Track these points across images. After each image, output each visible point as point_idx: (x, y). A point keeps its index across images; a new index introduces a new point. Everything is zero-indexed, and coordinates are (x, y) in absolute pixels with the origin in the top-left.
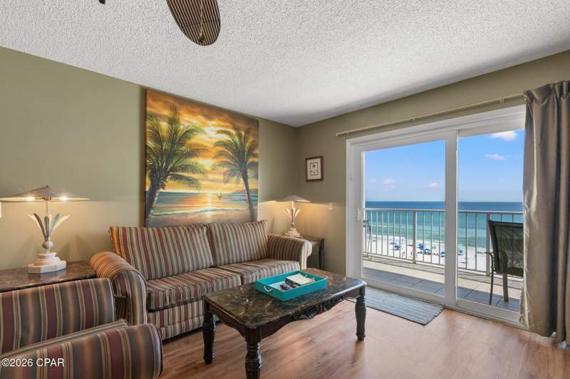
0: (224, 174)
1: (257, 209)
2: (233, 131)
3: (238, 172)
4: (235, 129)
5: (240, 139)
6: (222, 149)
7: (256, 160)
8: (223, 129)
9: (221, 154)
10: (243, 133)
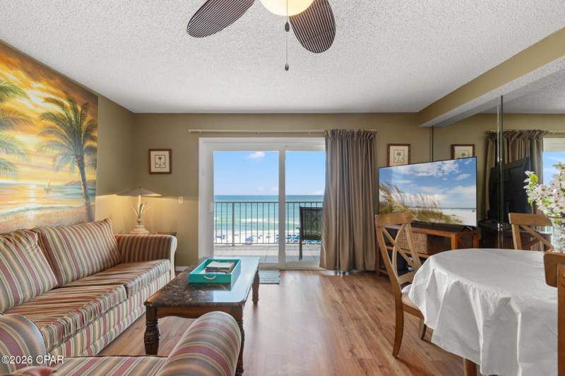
0: (54, 158)
1: (94, 205)
2: (67, 103)
3: (73, 157)
4: (71, 101)
5: (75, 115)
6: (52, 124)
7: (94, 144)
8: (53, 97)
9: (50, 131)
10: (80, 109)
